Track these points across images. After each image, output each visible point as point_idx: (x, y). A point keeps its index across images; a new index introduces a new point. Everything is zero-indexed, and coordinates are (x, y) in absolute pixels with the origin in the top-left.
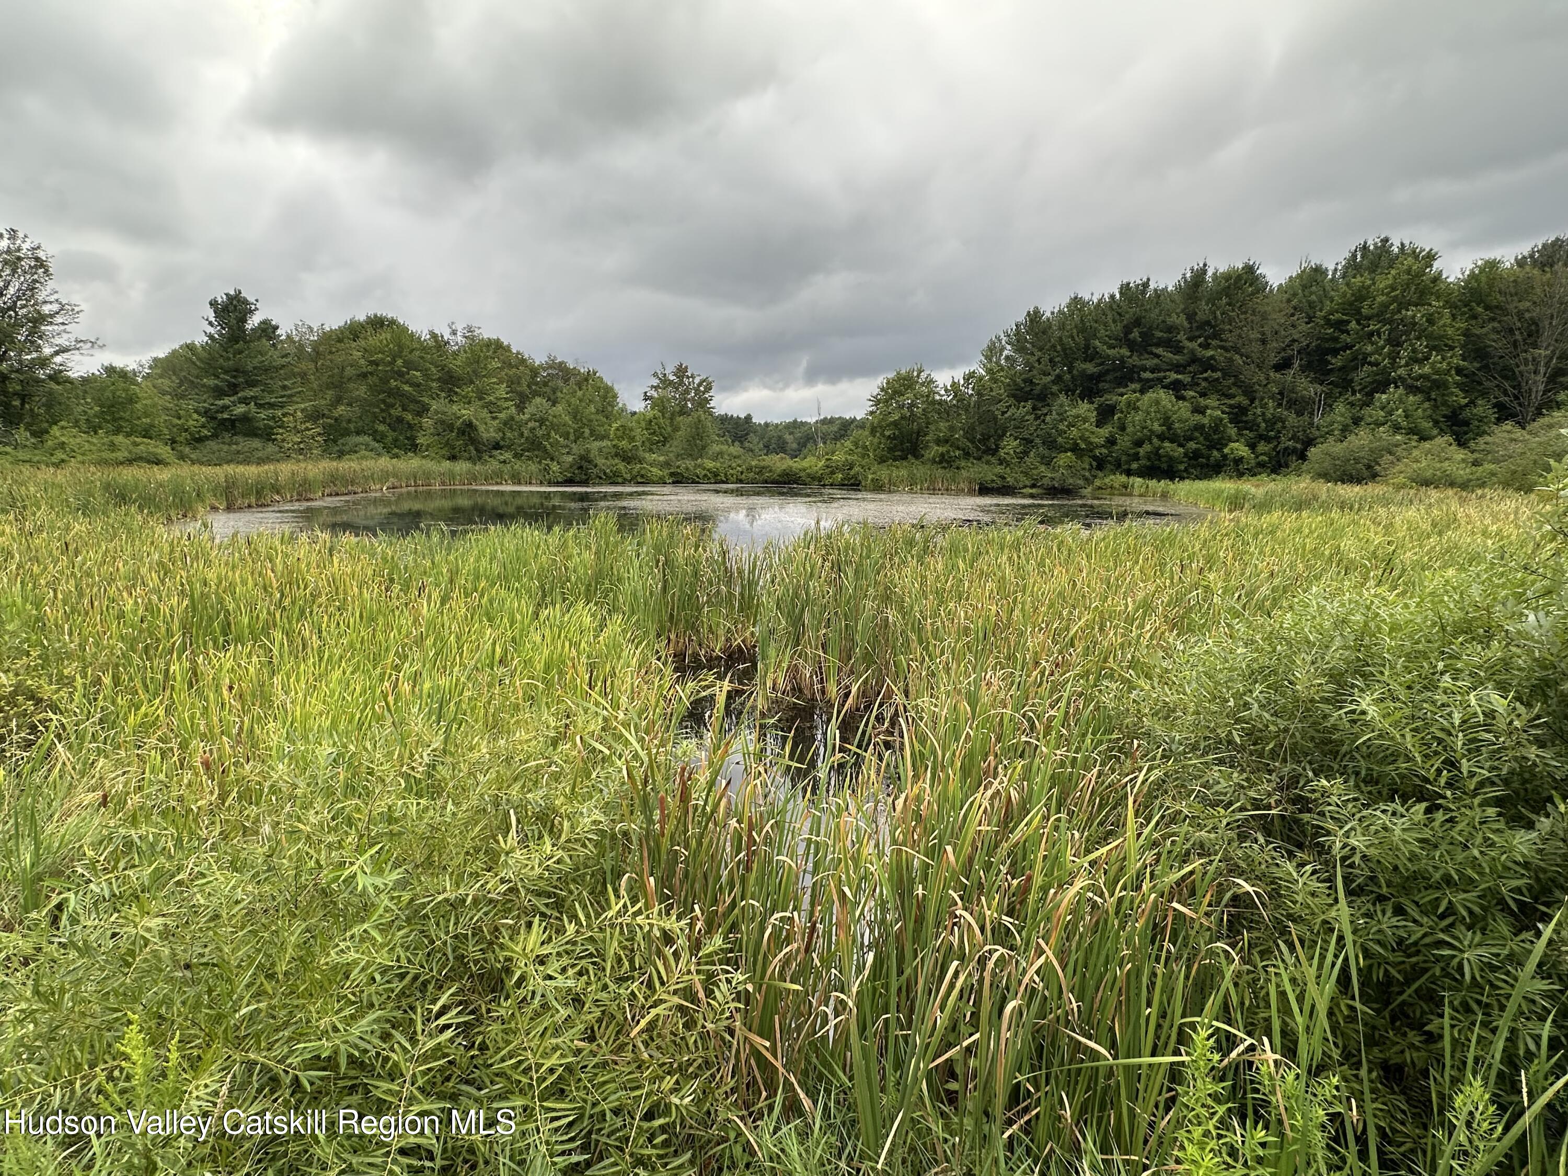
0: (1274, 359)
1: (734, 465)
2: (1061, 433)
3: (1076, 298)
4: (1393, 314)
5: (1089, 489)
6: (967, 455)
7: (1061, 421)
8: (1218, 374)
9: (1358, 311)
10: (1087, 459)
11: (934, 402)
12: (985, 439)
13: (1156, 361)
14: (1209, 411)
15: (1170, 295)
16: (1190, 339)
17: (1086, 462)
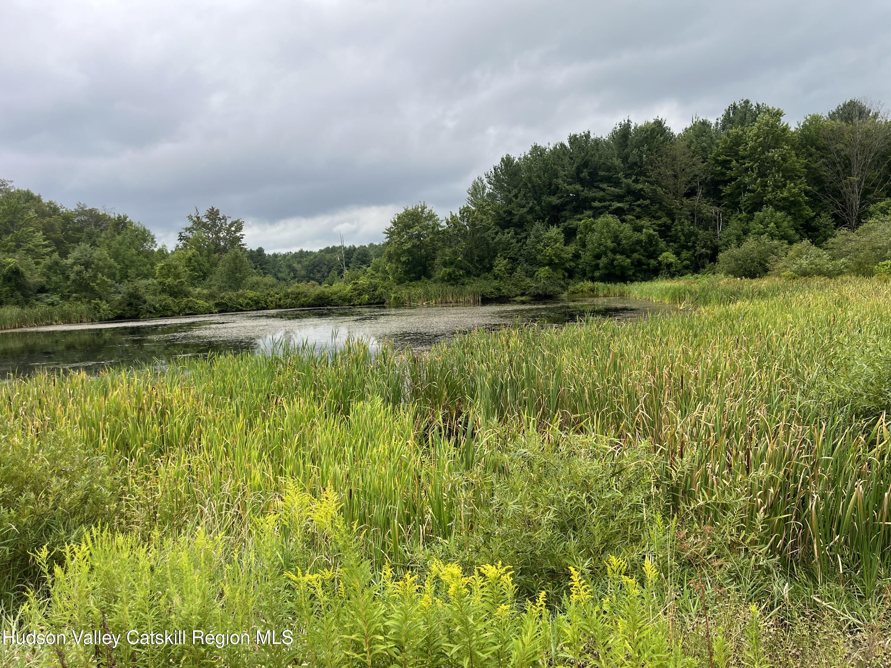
0: (684, 189)
1: (272, 293)
2: (539, 251)
3: (536, 146)
4: (760, 155)
5: (565, 294)
6: (468, 273)
7: (538, 242)
8: (647, 202)
9: (736, 154)
10: (560, 271)
11: (438, 232)
12: (481, 260)
13: (602, 193)
14: (644, 230)
15: (607, 144)
16: (626, 177)
17: (560, 274)
